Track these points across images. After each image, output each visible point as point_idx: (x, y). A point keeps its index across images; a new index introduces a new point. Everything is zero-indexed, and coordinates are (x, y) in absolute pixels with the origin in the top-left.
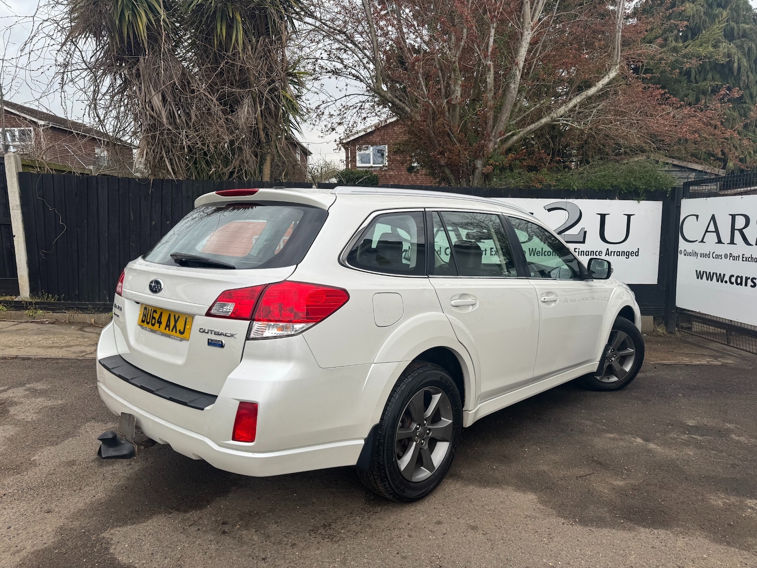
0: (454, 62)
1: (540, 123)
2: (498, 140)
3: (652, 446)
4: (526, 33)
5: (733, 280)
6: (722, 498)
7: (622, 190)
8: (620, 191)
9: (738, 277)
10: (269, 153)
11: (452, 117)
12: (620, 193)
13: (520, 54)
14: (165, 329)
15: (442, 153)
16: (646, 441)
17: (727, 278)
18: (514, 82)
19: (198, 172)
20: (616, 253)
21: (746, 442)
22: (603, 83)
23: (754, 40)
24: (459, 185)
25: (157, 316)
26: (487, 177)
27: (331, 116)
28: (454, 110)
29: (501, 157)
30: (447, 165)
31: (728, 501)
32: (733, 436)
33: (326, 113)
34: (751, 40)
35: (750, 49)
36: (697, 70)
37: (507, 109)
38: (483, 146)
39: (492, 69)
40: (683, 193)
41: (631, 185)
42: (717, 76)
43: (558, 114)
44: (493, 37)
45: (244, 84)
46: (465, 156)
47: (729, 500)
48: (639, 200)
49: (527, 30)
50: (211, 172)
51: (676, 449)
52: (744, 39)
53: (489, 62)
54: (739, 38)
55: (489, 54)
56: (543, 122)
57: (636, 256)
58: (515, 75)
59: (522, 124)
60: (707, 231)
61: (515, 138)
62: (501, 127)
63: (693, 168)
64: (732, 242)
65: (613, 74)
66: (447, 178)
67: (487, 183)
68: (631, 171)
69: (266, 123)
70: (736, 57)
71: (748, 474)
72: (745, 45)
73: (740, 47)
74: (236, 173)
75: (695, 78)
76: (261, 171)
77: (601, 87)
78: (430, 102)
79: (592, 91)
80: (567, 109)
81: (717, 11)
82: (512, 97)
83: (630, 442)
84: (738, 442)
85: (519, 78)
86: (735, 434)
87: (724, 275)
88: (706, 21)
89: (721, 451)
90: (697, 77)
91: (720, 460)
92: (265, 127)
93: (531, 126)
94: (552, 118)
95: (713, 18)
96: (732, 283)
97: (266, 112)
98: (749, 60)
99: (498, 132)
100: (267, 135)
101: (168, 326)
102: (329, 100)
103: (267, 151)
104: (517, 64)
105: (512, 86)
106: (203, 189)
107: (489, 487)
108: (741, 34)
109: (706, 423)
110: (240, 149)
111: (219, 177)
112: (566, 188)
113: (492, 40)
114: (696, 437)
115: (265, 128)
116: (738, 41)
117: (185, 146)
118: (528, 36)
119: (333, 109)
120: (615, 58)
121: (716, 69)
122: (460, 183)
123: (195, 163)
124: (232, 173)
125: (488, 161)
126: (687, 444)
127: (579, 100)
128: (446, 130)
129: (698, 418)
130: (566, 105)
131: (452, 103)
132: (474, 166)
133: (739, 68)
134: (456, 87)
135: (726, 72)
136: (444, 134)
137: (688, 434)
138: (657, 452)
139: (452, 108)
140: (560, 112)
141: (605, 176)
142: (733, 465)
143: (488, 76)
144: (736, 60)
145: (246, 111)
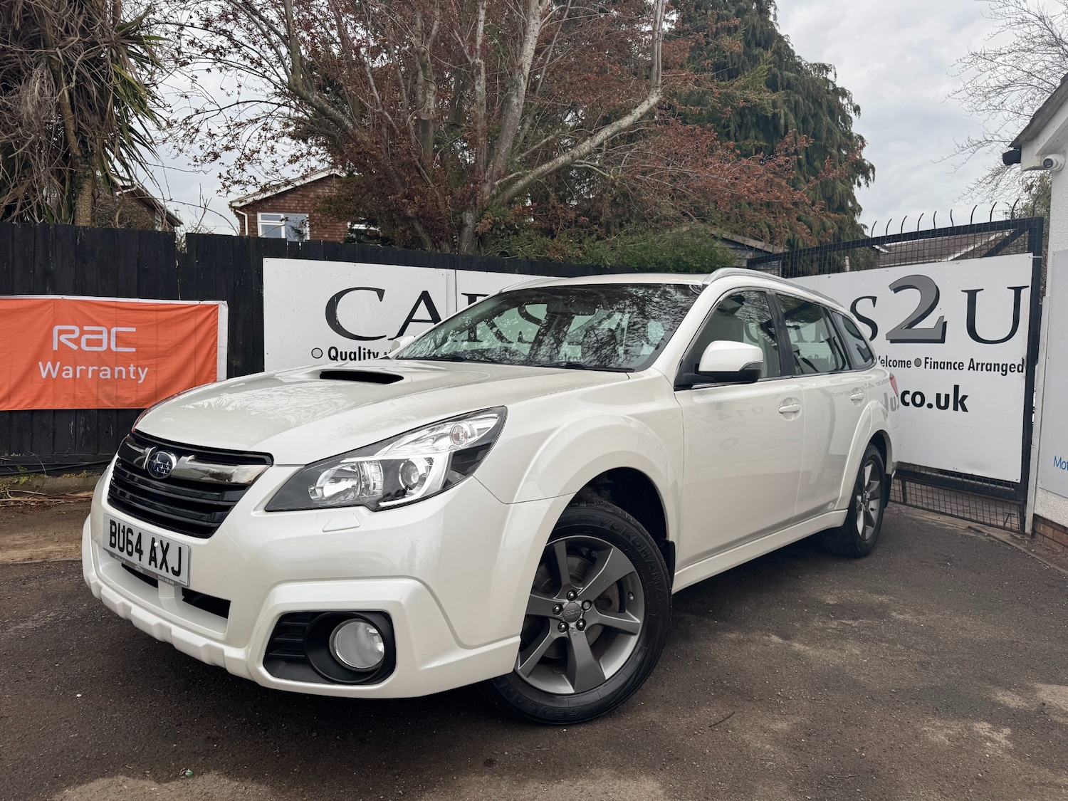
0: (424, 53)
1: (556, 162)
2: (497, 183)
3: (798, 646)
4: (533, 22)
6: (941, 728)
10: (89, 176)
11: (422, 141)
13: (525, 53)
15: (409, 197)
16: (786, 639)
18: (517, 95)
21: (916, 621)
22: (641, 111)
23: (801, 92)
24: (438, 251)
26: (481, 239)
27: (211, 135)
28: (425, 130)
29: (503, 209)
30: (418, 217)
31: (951, 733)
32: (894, 614)
33: (204, 129)
34: (797, 92)
35: (797, 102)
36: (737, 126)
37: (508, 136)
38: (473, 193)
39: (483, 71)
41: (681, 263)
42: (761, 135)
43: (581, 152)
44: (482, 23)
45: (34, 43)
47: (952, 729)
49: (534, 18)
51: (833, 647)
52: (789, 91)
53: (478, 60)
54: (784, 89)
55: (478, 47)
56: (560, 162)
58: (518, 85)
59: (529, 163)
61: (521, 183)
65: (654, 99)
66: (419, 239)
67: (482, 249)
69: (82, 121)
70: (782, 111)
71: (948, 676)
72: (791, 98)
73: (786, 100)
74: (17, 210)
76: (72, 209)
77: (639, 116)
78: (387, 114)
79: (627, 121)
80: (593, 145)
81: (757, 51)
82: (515, 118)
83: (765, 645)
84: (906, 624)
85: (524, 89)
86: (895, 611)
88: (745, 62)
90: (737, 134)
91: (900, 658)
92: (79, 129)
93: (543, 167)
94: (572, 157)
95: (755, 60)
97: (81, 100)
98: (796, 118)
99: (495, 171)
100: (83, 142)
102: (208, 107)
104: (520, 67)
105: (515, 101)
108: (785, 84)
109: (849, 598)
110: (27, 165)
112: (595, 263)
113: (481, 27)
114: (849, 623)
115: (79, 131)
116: (783, 92)
118: (535, 28)
119: (217, 125)
120: (655, 78)
121: (759, 126)
122: (440, 248)
125: (483, 214)
126: (842, 635)
127: (609, 133)
128: (415, 161)
129: (835, 591)
130: (592, 139)
131: (423, 118)
132: (462, 221)
133: (786, 127)
134: (428, 95)
135: (772, 130)
136: (410, 166)
137: (836, 618)
138: (810, 657)
139: (422, 126)
140: (584, 148)
141: (645, 248)
142: (922, 664)
143: (477, 82)
144: (782, 115)
145: (36, 91)
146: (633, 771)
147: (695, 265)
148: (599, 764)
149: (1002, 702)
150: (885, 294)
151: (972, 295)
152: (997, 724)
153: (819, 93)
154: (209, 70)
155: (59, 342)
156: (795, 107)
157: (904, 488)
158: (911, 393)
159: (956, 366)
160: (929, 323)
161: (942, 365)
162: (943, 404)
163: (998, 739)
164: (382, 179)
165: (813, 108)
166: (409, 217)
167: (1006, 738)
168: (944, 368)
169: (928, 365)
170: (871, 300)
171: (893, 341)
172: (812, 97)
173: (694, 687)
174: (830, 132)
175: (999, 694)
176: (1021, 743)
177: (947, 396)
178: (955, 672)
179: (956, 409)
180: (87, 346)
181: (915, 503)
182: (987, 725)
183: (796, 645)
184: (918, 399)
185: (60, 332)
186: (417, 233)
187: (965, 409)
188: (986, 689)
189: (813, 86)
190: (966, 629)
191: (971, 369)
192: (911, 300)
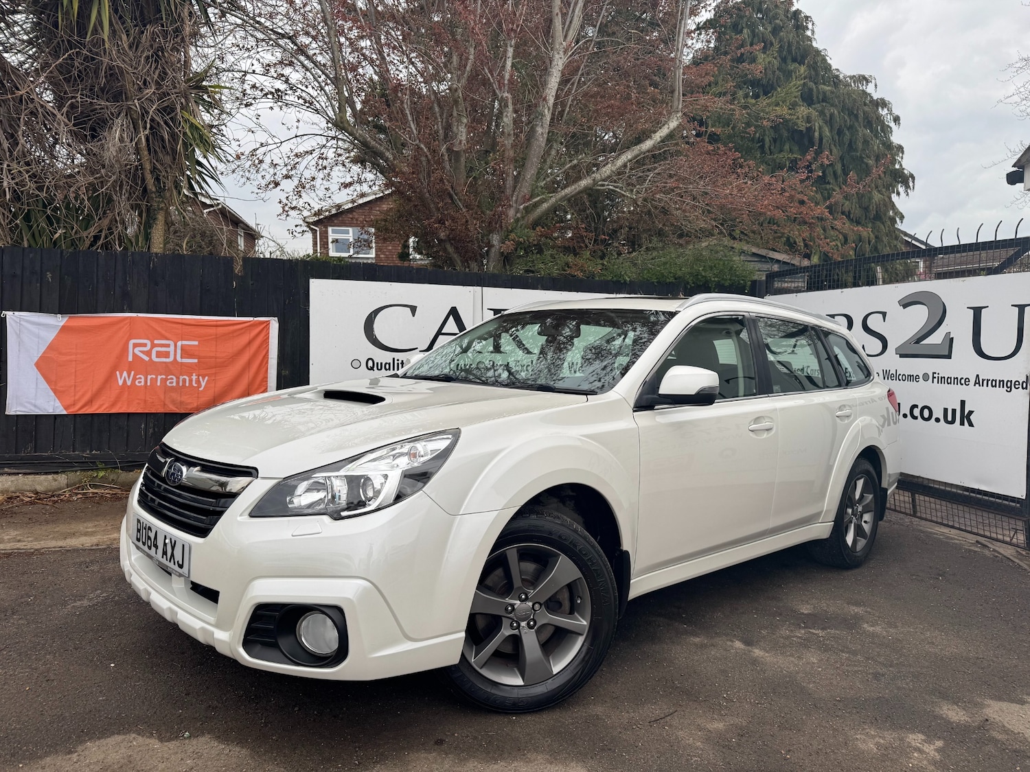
0: (456, 91)
1: (579, 186)
2: (522, 207)
3: (757, 652)
4: (557, 56)
6: (873, 737)
7: (688, 283)
8: (685, 285)
10: (162, 209)
11: (454, 170)
12: (685, 288)
13: (549, 86)
15: (441, 222)
16: (748, 645)
18: (542, 125)
19: (33, 235)
21: (885, 634)
22: (662, 135)
23: (836, 105)
24: (467, 270)
26: (506, 259)
27: (273, 166)
28: (457, 160)
29: (526, 230)
30: (449, 239)
31: (882, 741)
32: (865, 625)
33: (267, 160)
34: (832, 105)
35: (832, 115)
36: (771, 139)
37: (533, 163)
38: (499, 217)
39: (510, 104)
40: (767, 288)
41: (699, 277)
42: (796, 148)
43: (603, 175)
44: (510, 59)
45: (118, 96)
46: (475, 227)
47: (884, 738)
49: (558, 53)
50: (57, 236)
51: (792, 655)
52: (824, 104)
53: (506, 94)
54: (819, 103)
55: (506, 82)
56: (582, 185)
58: (543, 115)
59: (553, 188)
61: (545, 206)
62: (525, 189)
63: (775, 258)
65: (673, 124)
66: (451, 259)
67: (508, 267)
68: (698, 259)
69: (157, 161)
70: (817, 124)
71: (899, 688)
72: (826, 111)
73: (822, 113)
74: (102, 239)
75: (770, 149)
76: (148, 238)
77: (659, 139)
78: (422, 146)
79: (647, 145)
80: (614, 169)
81: (792, 66)
82: (540, 146)
83: (726, 650)
84: (874, 635)
85: (549, 119)
86: (867, 623)
88: (780, 78)
89: (855, 653)
90: (772, 148)
91: (856, 669)
92: (155, 168)
93: (566, 191)
94: (594, 180)
95: (788, 75)
97: (156, 143)
98: (831, 130)
99: (520, 196)
100: (157, 179)
102: (270, 141)
103: (158, 206)
104: (545, 99)
105: (539, 130)
106: (42, 263)
108: (821, 98)
109: (825, 608)
110: (110, 201)
111: (72, 245)
112: (615, 279)
113: (509, 63)
114: (817, 632)
115: (154, 170)
116: (818, 106)
117: (7, 189)
118: (559, 62)
119: (279, 156)
120: (676, 103)
121: (793, 139)
122: (469, 267)
123: (27, 218)
124: (97, 238)
125: (508, 235)
126: (805, 644)
127: (629, 157)
128: (447, 189)
129: (814, 601)
130: (613, 163)
131: (455, 149)
132: (489, 242)
133: (821, 139)
134: (460, 128)
135: (807, 143)
136: (444, 194)
137: (804, 628)
138: (766, 663)
139: (454, 156)
140: (605, 172)
141: (665, 263)
142: (876, 676)
143: (505, 114)
144: (817, 128)
145: (117, 138)
146: (566, 758)
147: (713, 279)
148: (536, 750)
149: (944, 716)
150: (894, 310)
151: (977, 312)
152: (930, 737)
153: (855, 105)
154: (271, 108)
155: (134, 355)
156: (831, 119)
157: (914, 500)
158: (920, 407)
159: (963, 381)
160: (936, 338)
161: (949, 380)
162: (950, 419)
163: (927, 751)
164: (418, 205)
165: (848, 121)
166: (442, 240)
167: (937, 750)
168: (950, 383)
169: (936, 380)
170: (881, 315)
171: (902, 356)
172: (848, 110)
173: (646, 686)
174: (866, 142)
175: (945, 708)
176: (949, 756)
177: (954, 411)
178: (907, 684)
179: (962, 424)
180: (157, 357)
181: (924, 516)
182: (921, 737)
183: (756, 651)
184: (925, 414)
185: (135, 345)
186: (449, 254)
187: (971, 425)
188: (933, 702)
189: (849, 99)
190: (933, 643)
191: (977, 385)
192: (919, 316)
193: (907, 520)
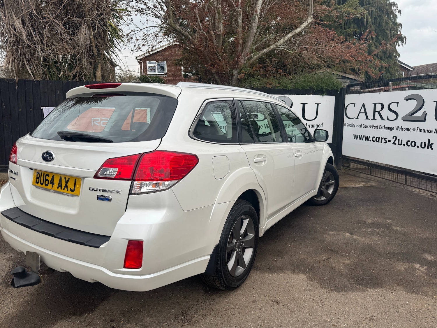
0: (219, 8)
2: (246, 58)
3: (355, 237)
5: (374, 139)
6: (402, 265)
7: (314, 89)
8: (313, 90)
9: (377, 138)
10: (100, 62)
11: (218, 43)
12: (313, 91)
13: (258, 5)
14: (58, 188)
15: (213, 65)
16: (352, 234)
17: (371, 139)
18: (255, 23)
19: (51, 75)
20: (310, 126)
21: (401, 230)
22: (304, 25)
23: (374, 6)
25: (49, 179)
26: (240, 81)
27: (137, 40)
28: (219, 38)
29: (249, 68)
30: (217, 73)
31: (405, 267)
32: (393, 227)
33: (134, 37)
34: (373, 6)
35: (372, 11)
36: (345, 22)
37: (251, 39)
38: (237, 62)
39: (241, 14)
40: (347, 91)
41: (319, 87)
42: (356, 26)
43: (280, 43)
45: (81, 15)
46: (226, 68)
47: (406, 266)
48: (323, 95)
50: (60, 75)
51: (368, 238)
52: (369, 6)
53: (240, 9)
54: (366, 5)
55: (239, 4)
56: (271, 48)
57: (321, 127)
58: (255, 18)
60: (360, 113)
61: (255, 57)
62: (248, 50)
63: (348, 77)
64: (374, 118)
65: (310, 20)
67: (240, 84)
68: (319, 78)
69: (97, 42)
70: (365, 15)
71: (409, 249)
72: (370, 9)
73: (367, 10)
74: (78, 76)
75: (344, 27)
76: (95, 75)
77: (303, 28)
78: (204, 32)
79: (299, 30)
80: (284, 41)
82: (254, 32)
83: (344, 236)
84: (397, 230)
85: (258, 20)
86: (394, 226)
87: (369, 137)
89: (391, 237)
90: (345, 26)
91: (392, 242)
93: (264, 50)
94: (276, 46)
96: (374, 141)
97: (97, 35)
98: (371, 18)
99: (245, 53)
100: (98, 50)
101: (60, 186)
102: (136, 29)
103: (99, 61)
104: (256, 11)
105: (254, 25)
106: (55, 87)
107: (277, 273)
108: (367, 3)
109: (377, 221)
110: (81, 60)
111: (66, 79)
112: (284, 88)
114: (375, 229)
115: (96, 46)
116: (366, 7)
117: (41, 57)
120: (310, 11)
121: (355, 22)
123: (48, 69)
124: (74, 76)
125: (241, 71)
126: (372, 234)
127: (291, 36)
128: (215, 51)
129: (372, 218)
130: (284, 38)
131: (218, 34)
132: (232, 74)
133: (367, 22)
134: (220, 24)
135: (360, 24)
136: (214, 53)
137: (371, 228)
138: (359, 241)
139: (218, 37)
140: (281, 42)
141: (305, 81)
142: (400, 245)
143: (239, 18)
144: (365, 17)
145: (84, 34)
146: (298, 272)
147: (325, 88)
148: (287, 270)
149: (426, 258)
150: (402, 102)
152: (422, 265)
153: (382, 6)
154: (136, 15)
155: (94, 124)
156: (372, 12)
157: (406, 178)
158: (411, 142)
159: (430, 131)
160: (420, 114)
161: (424, 130)
162: (423, 146)
163: (422, 270)
164: (203, 58)
165: (379, 13)
166: (213, 73)
167: (425, 269)
168: (424, 132)
169: (418, 131)
170: (396, 104)
171: (404, 121)
172: (379, 8)
173: (318, 248)
174: (386, 23)
175: (426, 255)
176: (429, 271)
177: (425, 143)
178: (412, 248)
179: (428, 148)
180: (103, 125)
181: (409, 184)
182: (419, 265)
183: (355, 236)
184: (413, 144)
185: (94, 120)
186: (216, 79)
187: (432, 149)
188: (421, 254)
189: (380, 3)
190: (419, 233)
191: (436, 133)
192: (413, 104)
193: (402, 186)
